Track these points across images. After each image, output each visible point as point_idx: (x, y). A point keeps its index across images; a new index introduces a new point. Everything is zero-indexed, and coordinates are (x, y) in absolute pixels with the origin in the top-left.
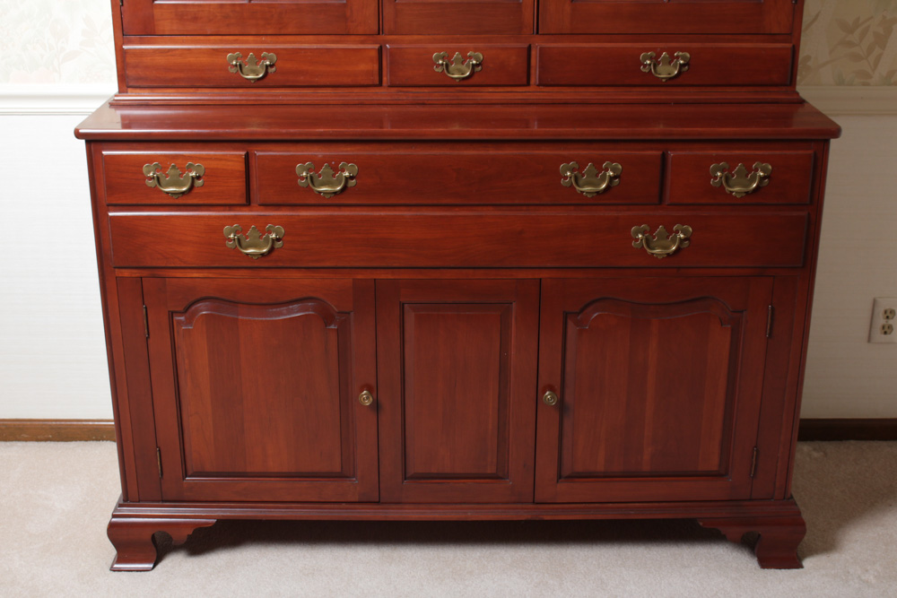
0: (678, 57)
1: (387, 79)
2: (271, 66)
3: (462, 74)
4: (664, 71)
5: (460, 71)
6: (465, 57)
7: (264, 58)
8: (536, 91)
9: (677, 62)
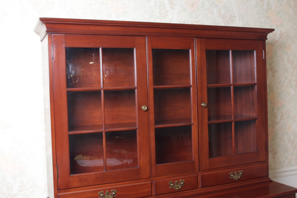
0: (239, 172)
1: (154, 193)
2: (115, 194)
3: (178, 188)
4: (236, 177)
5: (178, 187)
6: (179, 182)
7: (112, 192)
8: (200, 190)
9: (239, 174)
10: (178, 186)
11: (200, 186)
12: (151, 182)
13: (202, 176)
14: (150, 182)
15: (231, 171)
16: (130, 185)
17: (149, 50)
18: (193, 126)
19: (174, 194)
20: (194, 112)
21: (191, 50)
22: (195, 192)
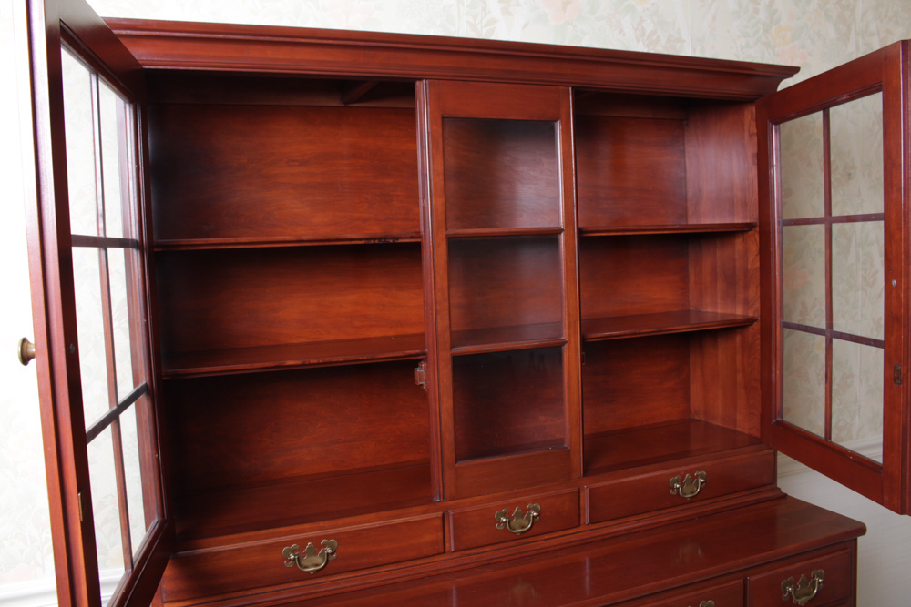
0: (697, 477)
1: (451, 545)
2: (332, 554)
3: (523, 527)
4: (689, 491)
5: (521, 525)
6: (525, 510)
7: (324, 546)
8: (586, 530)
9: (697, 481)
10: (523, 521)
11: (586, 518)
12: (443, 514)
13: (591, 491)
14: (440, 514)
15: (674, 475)
16: (377, 524)
17: (432, 122)
18: (565, 347)
19: (511, 544)
20: (568, 306)
21: (561, 123)
22: (572, 536)
